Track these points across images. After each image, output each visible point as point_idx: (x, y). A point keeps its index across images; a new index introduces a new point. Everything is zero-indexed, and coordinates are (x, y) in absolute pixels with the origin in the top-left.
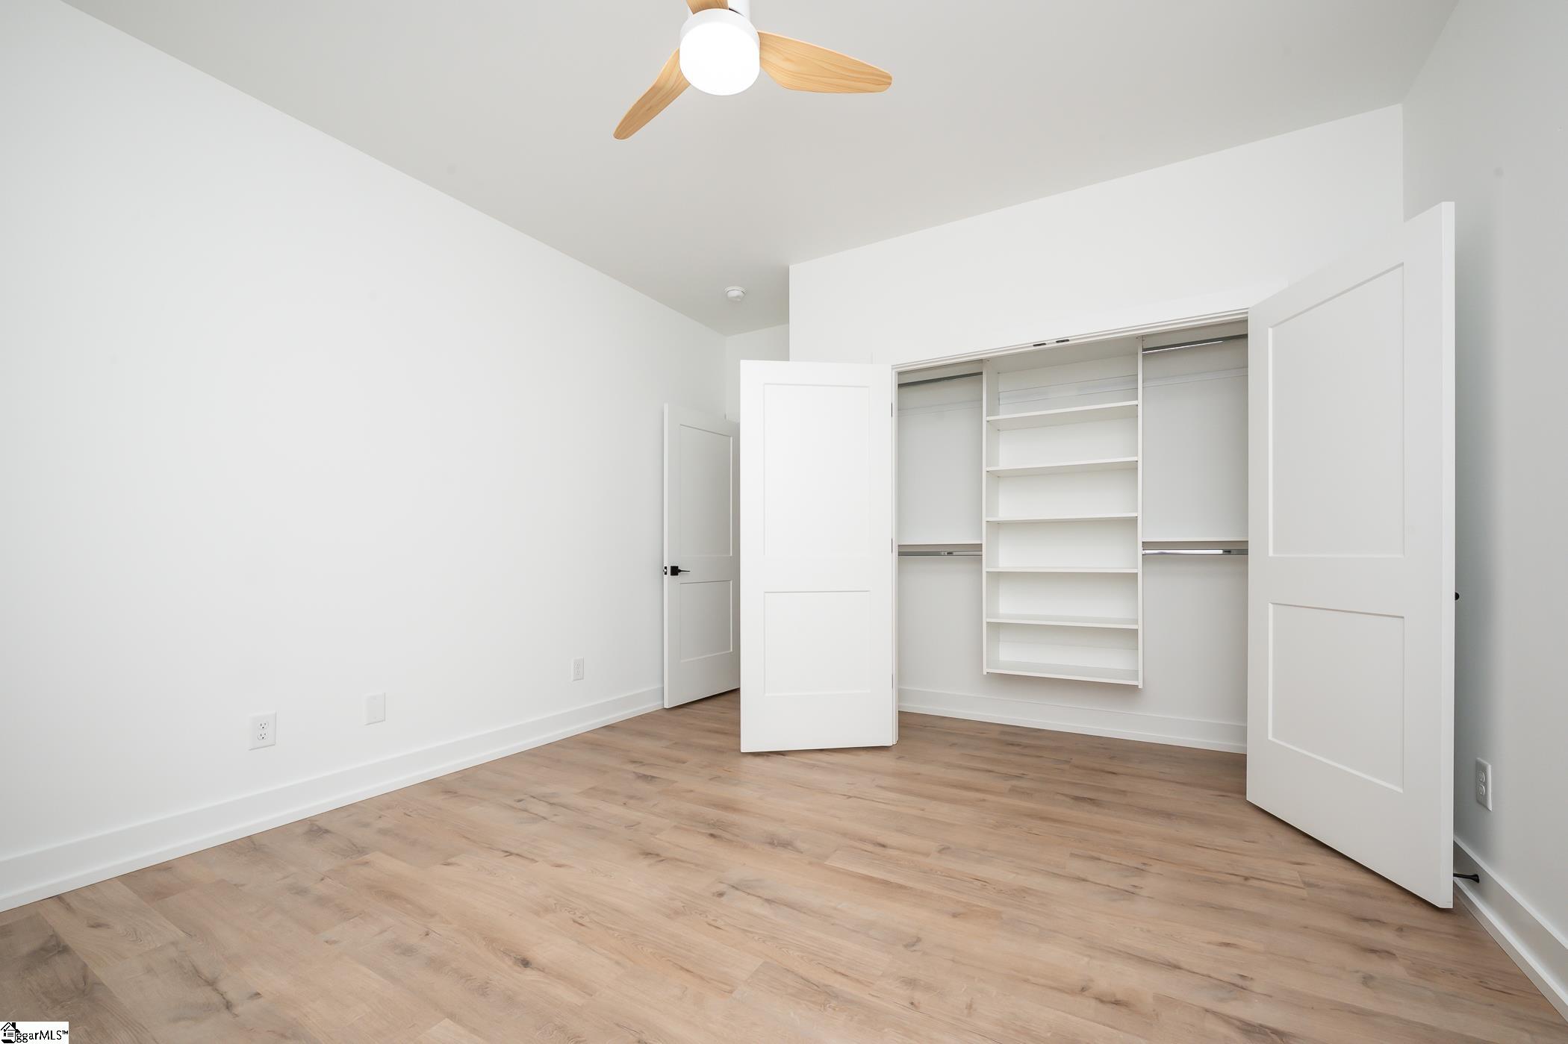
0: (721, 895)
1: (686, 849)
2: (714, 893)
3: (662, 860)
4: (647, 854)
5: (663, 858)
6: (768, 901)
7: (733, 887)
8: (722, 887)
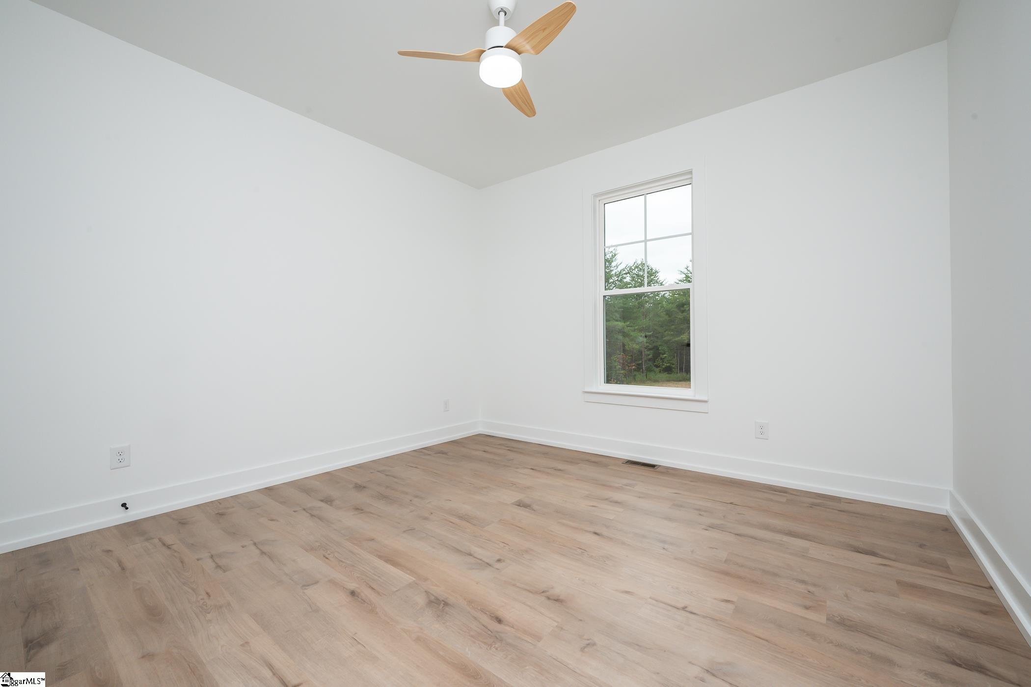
0: (499, 561)
1: (524, 603)
2: (504, 562)
3: (543, 592)
4: (558, 600)
5: (543, 594)
6: (470, 555)
7: (490, 565)
8: (498, 565)
